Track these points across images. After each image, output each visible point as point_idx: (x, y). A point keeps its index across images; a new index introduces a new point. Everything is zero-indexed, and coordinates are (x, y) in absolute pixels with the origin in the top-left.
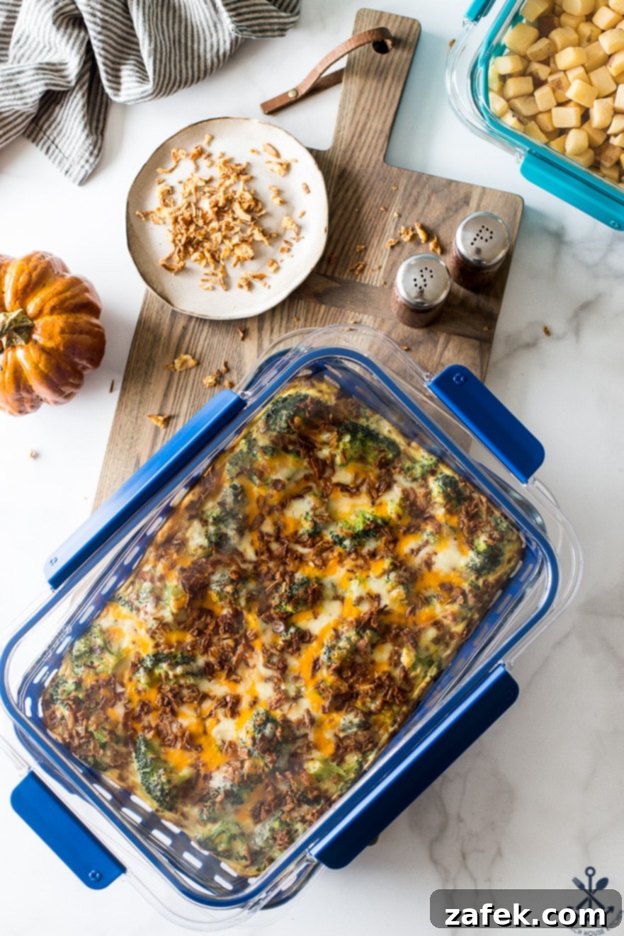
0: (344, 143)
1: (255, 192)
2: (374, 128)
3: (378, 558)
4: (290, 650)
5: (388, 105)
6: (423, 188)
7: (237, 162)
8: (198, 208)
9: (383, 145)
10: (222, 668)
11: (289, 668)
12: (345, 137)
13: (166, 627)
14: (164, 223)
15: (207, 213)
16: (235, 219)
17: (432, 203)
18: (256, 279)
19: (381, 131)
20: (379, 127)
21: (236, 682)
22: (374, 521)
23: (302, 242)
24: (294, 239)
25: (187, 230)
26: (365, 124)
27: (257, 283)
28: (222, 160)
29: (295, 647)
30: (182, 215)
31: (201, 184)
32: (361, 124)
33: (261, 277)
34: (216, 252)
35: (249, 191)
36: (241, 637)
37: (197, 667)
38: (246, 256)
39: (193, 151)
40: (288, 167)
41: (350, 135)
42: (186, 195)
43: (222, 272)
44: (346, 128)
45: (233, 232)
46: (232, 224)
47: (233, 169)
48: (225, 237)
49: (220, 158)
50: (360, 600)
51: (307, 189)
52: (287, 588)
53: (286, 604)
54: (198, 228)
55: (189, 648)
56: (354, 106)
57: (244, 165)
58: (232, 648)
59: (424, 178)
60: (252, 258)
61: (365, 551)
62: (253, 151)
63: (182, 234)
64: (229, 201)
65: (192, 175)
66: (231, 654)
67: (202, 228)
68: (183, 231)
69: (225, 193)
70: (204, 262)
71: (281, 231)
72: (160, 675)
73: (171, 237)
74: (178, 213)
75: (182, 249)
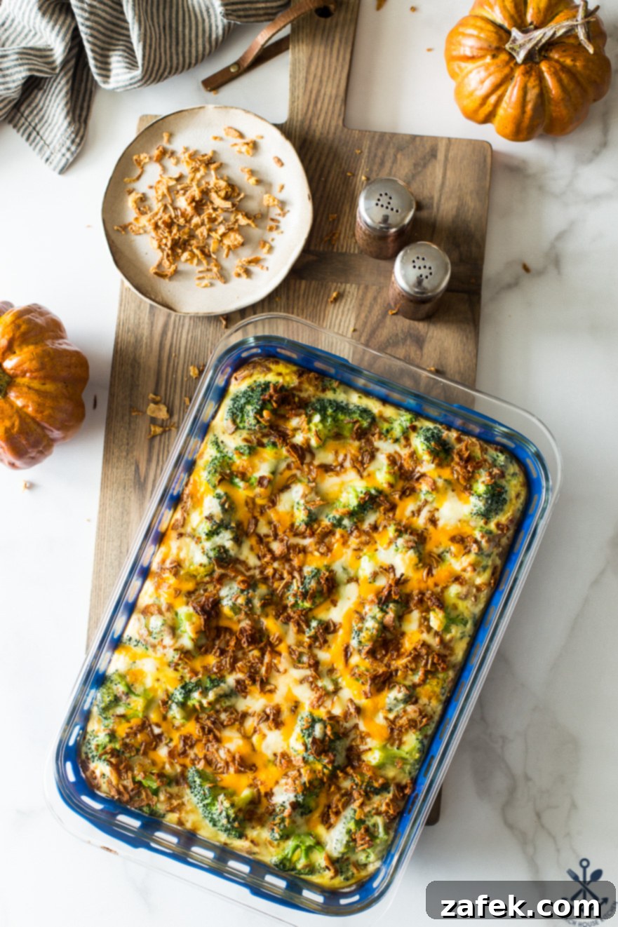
0: (300, 113)
1: (228, 177)
2: (328, 93)
3: (381, 529)
4: (317, 644)
5: (339, 69)
6: (387, 148)
7: (203, 153)
8: (175, 209)
9: (340, 109)
10: (254, 681)
11: (321, 662)
12: (300, 107)
13: (188, 655)
14: (145, 232)
15: (186, 210)
16: (215, 210)
17: (399, 162)
18: (252, 264)
19: (337, 96)
20: (334, 92)
21: (271, 691)
22: (368, 493)
23: (288, 215)
24: (279, 215)
25: (170, 232)
26: (319, 91)
27: (254, 268)
28: (187, 155)
29: (322, 641)
30: (160, 219)
31: (172, 183)
32: (314, 92)
33: (256, 261)
34: (204, 247)
35: (222, 178)
36: (266, 645)
37: (229, 686)
38: (236, 243)
39: (155, 152)
40: (254, 146)
41: (306, 105)
42: (160, 198)
43: (216, 266)
44: (300, 98)
45: (216, 223)
46: (214, 215)
47: (200, 161)
48: (210, 230)
49: (184, 153)
50: (375, 575)
51: (280, 162)
52: (299, 584)
53: (303, 602)
54: (180, 228)
55: (215, 670)
56: (305, 75)
57: (210, 154)
58: (259, 659)
59: (387, 138)
60: (243, 244)
61: (366, 526)
62: (216, 138)
63: (166, 238)
64: (205, 193)
65: (161, 176)
66: (259, 665)
67: (185, 226)
68: (166, 234)
69: (198, 185)
70: (195, 261)
71: (264, 210)
72: (194, 706)
73: (155, 244)
74: (156, 218)
75: (170, 252)
